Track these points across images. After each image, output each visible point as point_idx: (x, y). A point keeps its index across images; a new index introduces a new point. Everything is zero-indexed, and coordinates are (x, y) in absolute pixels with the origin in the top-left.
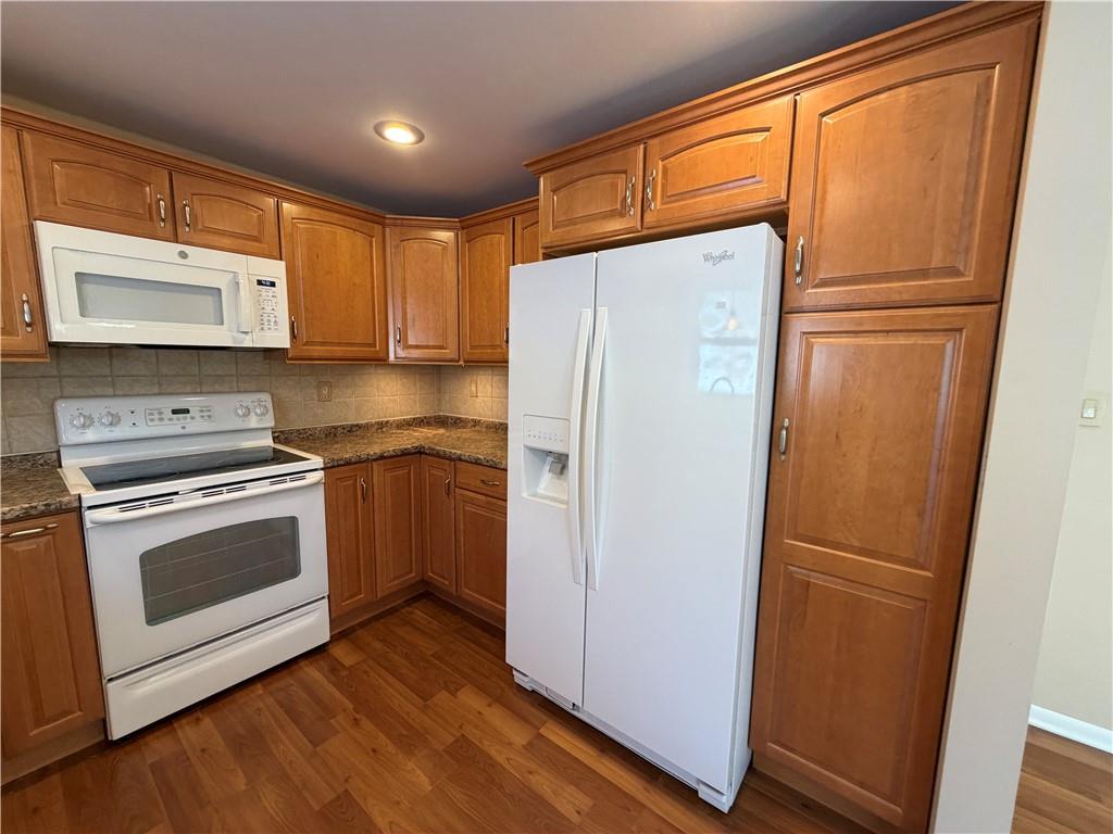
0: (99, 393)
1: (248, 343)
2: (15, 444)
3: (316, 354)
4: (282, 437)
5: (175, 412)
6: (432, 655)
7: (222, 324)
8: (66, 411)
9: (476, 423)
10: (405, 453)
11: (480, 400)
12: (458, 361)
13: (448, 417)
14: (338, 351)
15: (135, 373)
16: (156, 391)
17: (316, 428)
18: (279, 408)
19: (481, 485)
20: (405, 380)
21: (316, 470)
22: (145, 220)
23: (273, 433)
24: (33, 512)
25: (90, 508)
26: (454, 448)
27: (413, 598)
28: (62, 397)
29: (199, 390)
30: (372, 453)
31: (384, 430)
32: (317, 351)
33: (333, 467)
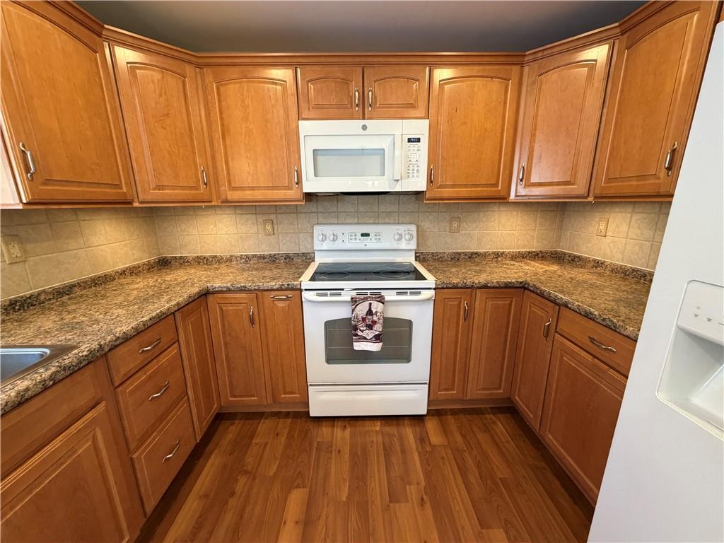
0: (332, 222)
1: (398, 188)
2: (301, 247)
3: (446, 195)
4: (421, 257)
5: (362, 235)
6: (500, 479)
7: (384, 175)
8: (318, 230)
9: (598, 264)
10: (508, 286)
11: (608, 240)
12: (586, 197)
13: (565, 254)
14: (464, 192)
15: (347, 210)
16: (356, 221)
17: (445, 253)
18: (421, 236)
19: (589, 343)
20: (525, 217)
21: (430, 289)
22: (349, 108)
23: (416, 253)
24: (283, 287)
25: (306, 290)
26: (562, 292)
27: (498, 408)
28: (318, 224)
29: (377, 222)
30: (477, 281)
31: (499, 259)
32: (447, 192)
33: (443, 288)
